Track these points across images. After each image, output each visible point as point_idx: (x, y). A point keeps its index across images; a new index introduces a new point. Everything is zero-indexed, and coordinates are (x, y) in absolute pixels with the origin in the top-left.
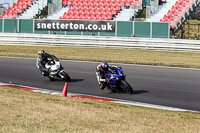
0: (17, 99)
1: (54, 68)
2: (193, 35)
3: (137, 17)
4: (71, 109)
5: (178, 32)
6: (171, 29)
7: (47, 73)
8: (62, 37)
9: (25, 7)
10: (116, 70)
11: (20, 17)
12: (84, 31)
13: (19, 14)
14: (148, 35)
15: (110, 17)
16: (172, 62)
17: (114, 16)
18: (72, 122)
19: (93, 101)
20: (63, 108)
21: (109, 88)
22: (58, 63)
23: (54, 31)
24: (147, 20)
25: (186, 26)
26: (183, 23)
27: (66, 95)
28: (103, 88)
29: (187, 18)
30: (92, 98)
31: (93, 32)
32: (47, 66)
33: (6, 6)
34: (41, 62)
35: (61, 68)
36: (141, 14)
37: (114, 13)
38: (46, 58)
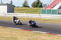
0: (51, 38)
1: (17, 21)
9: (54, 5)
10: (33, 22)
11: (53, 9)
13: (52, 8)
33: (47, 5)
34: (14, 19)
38: (15, 18)
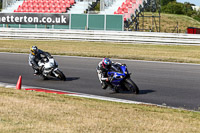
2: (147, 28)
3: (91, 9)
4: (24, 101)
5: (132, 24)
6: (126, 22)
7: (40, 72)
8: (16, 30)
10: (120, 68)
12: (38, 24)
14: (101, 28)
15: (64, 10)
16: (127, 55)
17: (68, 9)
18: (25, 115)
19: (47, 94)
20: (17, 100)
21: (112, 87)
22: (52, 61)
23: (8, 24)
24: (101, 13)
25: (140, 19)
26: (137, 16)
27: (20, 88)
28: (105, 88)
29: (142, 10)
30: (46, 91)
31: (47, 25)
32: (40, 64)
35: (55, 66)
36: (94, 7)
37: (68, 6)
38: (39, 55)
